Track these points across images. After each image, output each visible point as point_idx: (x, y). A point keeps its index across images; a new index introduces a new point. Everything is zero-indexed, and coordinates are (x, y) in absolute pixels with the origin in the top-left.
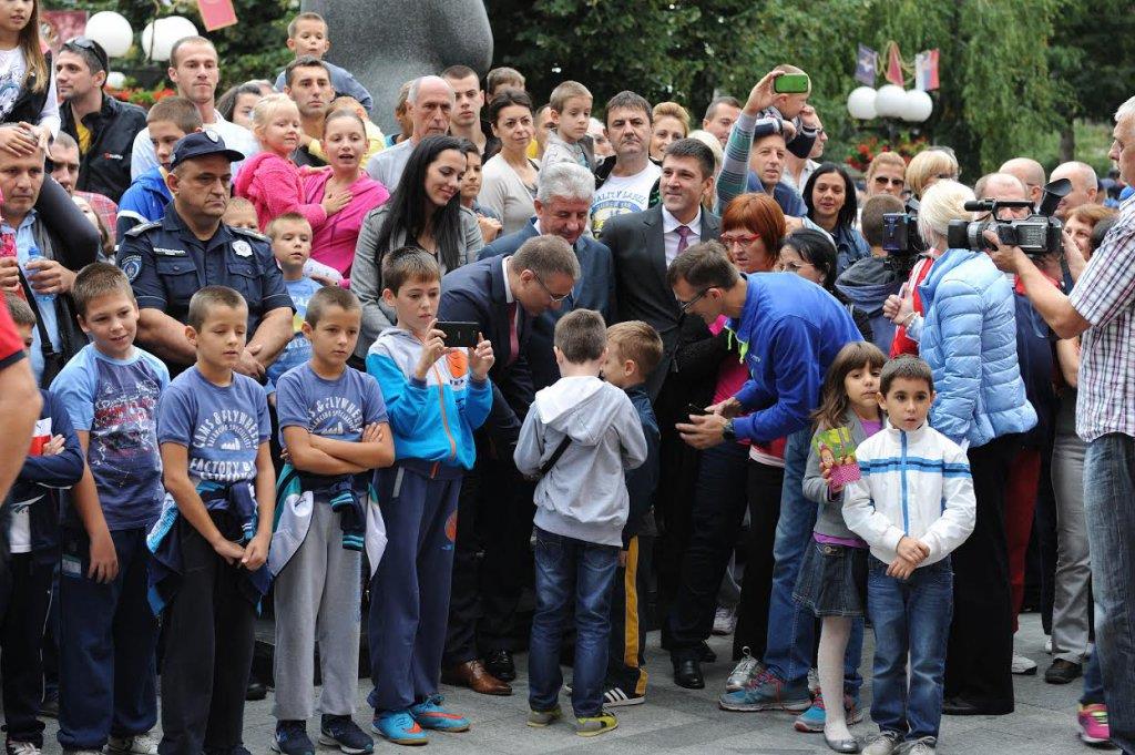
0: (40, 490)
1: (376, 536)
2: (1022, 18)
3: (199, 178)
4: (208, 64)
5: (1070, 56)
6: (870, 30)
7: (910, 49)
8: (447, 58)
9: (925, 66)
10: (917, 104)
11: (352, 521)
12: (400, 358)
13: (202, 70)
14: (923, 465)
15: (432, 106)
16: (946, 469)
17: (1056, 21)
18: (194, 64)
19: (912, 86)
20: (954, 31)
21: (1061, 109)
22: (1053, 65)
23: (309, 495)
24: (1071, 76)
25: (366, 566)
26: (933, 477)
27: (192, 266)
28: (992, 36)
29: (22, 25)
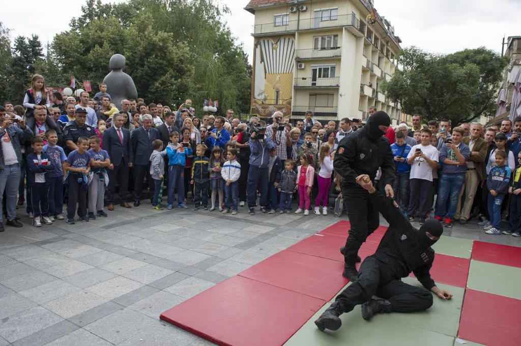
0: (46, 171)
1: (107, 179)
2: (232, 96)
3: (79, 116)
4: (88, 97)
5: (240, 102)
6: (207, 97)
7: (213, 101)
8: (130, 98)
9: (216, 103)
10: (215, 109)
11: (102, 176)
12: (171, 148)
13: (86, 98)
14: (233, 166)
15: (126, 104)
16: (236, 167)
17: (237, 97)
18: (85, 97)
19: (214, 106)
20: (221, 98)
21: (238, 112)
22: (237, 104)
23: (93, 172)
24: (240, 106)
25: (105, 185)
26: (234, 168)
27: (78, 132)
28: (227, 99)
29: (41, 87)
